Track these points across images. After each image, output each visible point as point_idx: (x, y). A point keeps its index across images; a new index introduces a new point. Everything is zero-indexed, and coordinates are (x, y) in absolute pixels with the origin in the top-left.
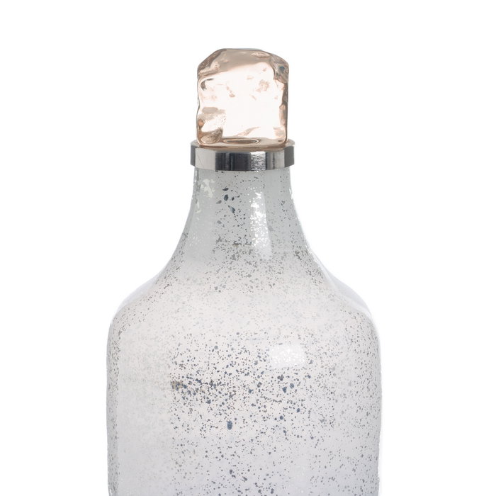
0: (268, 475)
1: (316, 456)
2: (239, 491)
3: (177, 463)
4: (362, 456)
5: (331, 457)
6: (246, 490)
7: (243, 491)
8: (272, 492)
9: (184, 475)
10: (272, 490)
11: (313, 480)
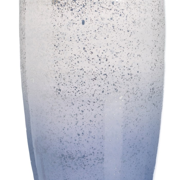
0: (104, 51)
1: (130, 42)
2: (89, 60)
3: (55, 46)
4: (155, 46)
5: (138, 43)
6: (93, 59)
7: (91, 59)
8: (106, 61)
9: (59, 52)
10: (107, 59)
11: (129, 55)
